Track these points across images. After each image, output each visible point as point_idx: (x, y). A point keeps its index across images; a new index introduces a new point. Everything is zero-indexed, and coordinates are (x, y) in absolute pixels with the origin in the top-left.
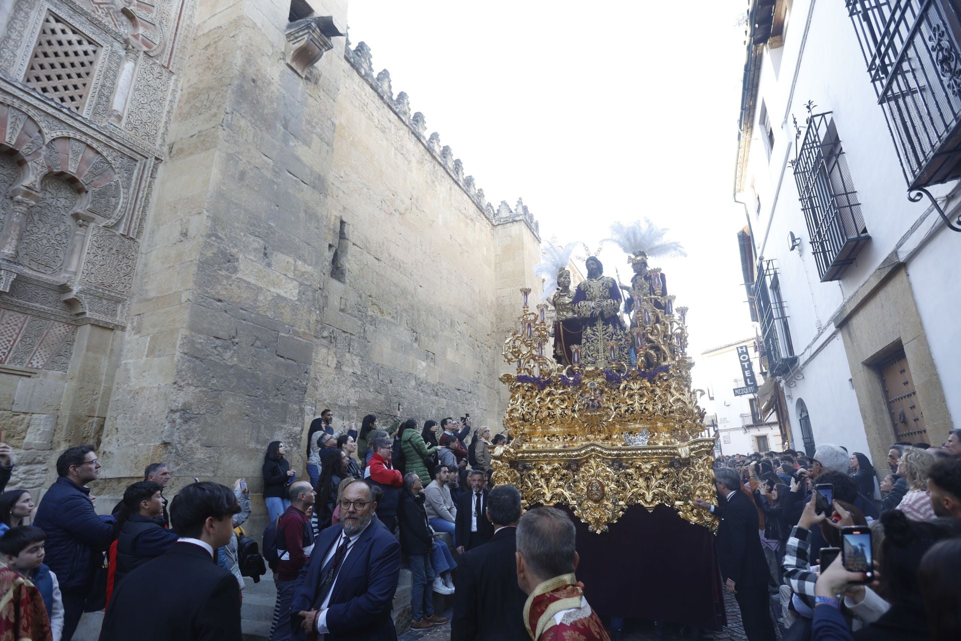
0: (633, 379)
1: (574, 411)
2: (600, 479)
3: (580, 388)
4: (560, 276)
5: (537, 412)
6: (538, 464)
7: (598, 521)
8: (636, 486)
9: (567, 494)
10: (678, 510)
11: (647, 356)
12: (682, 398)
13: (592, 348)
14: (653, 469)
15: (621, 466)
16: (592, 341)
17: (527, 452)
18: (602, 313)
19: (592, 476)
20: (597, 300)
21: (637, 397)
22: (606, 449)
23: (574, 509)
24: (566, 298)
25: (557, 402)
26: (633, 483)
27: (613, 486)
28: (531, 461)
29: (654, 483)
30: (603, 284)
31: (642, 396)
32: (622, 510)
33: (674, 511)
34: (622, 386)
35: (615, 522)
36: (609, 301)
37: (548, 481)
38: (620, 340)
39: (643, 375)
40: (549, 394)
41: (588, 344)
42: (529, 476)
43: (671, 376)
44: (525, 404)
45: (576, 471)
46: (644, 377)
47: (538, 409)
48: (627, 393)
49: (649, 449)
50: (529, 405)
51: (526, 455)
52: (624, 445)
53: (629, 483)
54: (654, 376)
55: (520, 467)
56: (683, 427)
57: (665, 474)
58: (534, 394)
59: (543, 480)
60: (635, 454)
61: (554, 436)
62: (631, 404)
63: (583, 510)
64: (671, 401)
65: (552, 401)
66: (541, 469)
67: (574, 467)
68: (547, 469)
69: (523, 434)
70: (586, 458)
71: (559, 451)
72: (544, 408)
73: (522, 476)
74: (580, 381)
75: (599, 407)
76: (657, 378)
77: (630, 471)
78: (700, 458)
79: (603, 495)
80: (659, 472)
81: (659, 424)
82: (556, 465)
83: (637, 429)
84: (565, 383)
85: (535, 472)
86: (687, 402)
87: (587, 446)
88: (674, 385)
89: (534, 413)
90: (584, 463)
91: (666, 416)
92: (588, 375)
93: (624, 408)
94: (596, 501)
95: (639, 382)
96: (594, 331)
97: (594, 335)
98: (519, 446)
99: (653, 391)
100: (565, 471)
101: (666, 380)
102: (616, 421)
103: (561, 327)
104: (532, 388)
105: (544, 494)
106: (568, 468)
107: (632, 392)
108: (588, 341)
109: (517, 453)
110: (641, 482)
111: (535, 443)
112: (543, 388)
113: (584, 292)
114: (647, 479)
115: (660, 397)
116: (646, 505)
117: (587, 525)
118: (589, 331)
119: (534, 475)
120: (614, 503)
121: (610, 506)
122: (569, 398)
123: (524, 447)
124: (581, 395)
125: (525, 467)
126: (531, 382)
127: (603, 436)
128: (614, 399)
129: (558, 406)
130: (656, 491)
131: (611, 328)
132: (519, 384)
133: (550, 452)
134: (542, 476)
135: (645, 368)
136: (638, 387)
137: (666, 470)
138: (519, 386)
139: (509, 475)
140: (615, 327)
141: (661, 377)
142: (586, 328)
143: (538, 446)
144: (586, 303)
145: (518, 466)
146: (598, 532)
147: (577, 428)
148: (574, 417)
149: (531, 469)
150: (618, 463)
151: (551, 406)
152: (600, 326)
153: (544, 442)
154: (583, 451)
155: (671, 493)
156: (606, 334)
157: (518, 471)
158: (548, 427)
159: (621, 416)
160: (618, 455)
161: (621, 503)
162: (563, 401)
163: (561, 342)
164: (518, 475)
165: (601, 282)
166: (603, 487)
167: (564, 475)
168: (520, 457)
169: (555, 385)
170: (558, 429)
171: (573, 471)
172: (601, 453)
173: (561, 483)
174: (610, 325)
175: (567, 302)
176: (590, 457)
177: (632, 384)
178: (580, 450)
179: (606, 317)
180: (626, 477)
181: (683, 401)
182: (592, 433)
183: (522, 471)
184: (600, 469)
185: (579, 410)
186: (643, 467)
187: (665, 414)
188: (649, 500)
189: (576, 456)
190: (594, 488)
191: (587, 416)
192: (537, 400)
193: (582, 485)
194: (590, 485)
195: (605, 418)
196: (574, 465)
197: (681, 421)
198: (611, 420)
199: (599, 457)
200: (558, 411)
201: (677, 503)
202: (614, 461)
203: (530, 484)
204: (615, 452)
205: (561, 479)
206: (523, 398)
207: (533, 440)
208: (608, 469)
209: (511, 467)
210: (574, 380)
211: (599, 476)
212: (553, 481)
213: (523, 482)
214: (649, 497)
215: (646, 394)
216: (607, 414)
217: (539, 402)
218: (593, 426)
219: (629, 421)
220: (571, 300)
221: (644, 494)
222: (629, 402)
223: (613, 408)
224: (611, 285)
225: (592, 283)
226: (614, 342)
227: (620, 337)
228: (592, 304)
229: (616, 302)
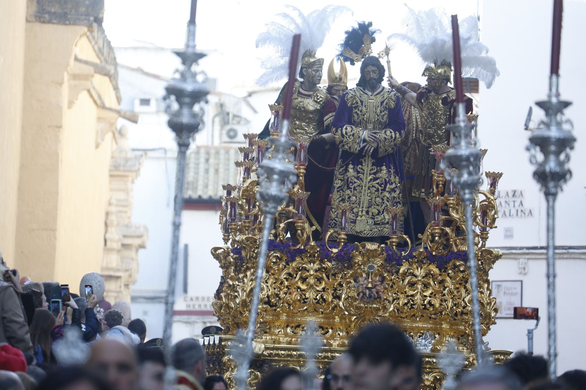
0: (417, 262)
5: (285, 293)
13: (354, 198)
14: (435, 382)
20: (372, 126)
21: (420, 287)
25: (312, 281)
28: (280, 361)
30: (382, 103)
31: (426, 286)
34: (402, 270)
39: (432, 259)
40: (300, 268)
46: (433, 262)
47: (286, 289)
48: (407, 280)
49: (433, 357)
51: (275, 352)
54: (447, 262)
58: (281, 267)
61: (300, 327)
62: (412, 296)
64: (466, 299)
65: (304, 279)
69: (263, 322)
72: (293, 288)
75: (378, 298)
76: (450, 266)
81: (445, 326)
91: (456, 317)
92: (368, 254)
93: (403, 300)
95: (425, 266)
96: (358, 172)
97: (358, 178)
99: (442, 282)
101: (463, 271)
102: (393, 316)
104: (280, 258)
107: (414, 279)
112: (293, 259)
113: (351, 109)
115: (451, 292)
118: (351, 171)
128: (392, 287)
129: (312, 286)
131: (384, 173)
136: (423, 272)
141: (455, 266)
142: (345, 165)
143: (282, 339)
144: (355, 129)
148: (337, 306)
151: (302, 286)
152: (368, 166)
156: (375, 179)
162: (319, 280)
165: (379, 99)
169: (310, 256)
174: (384, 168)
177: (414, 268)
179: (380, 155)
192: (283, 276)
195: (380, 313)
198: (386, 314)
200: (312, 294)
210: (339, 254)
216: (383, 306)
217: (287, 279)
218: (364, 320)
219: (406, 317)
222: (410, 292)
223: (391, 299)
224: (392, 105)
225: (364, 97)
226: (387, 194)
227: (394, 186)
228: (365, 134)
229: (398, 135)
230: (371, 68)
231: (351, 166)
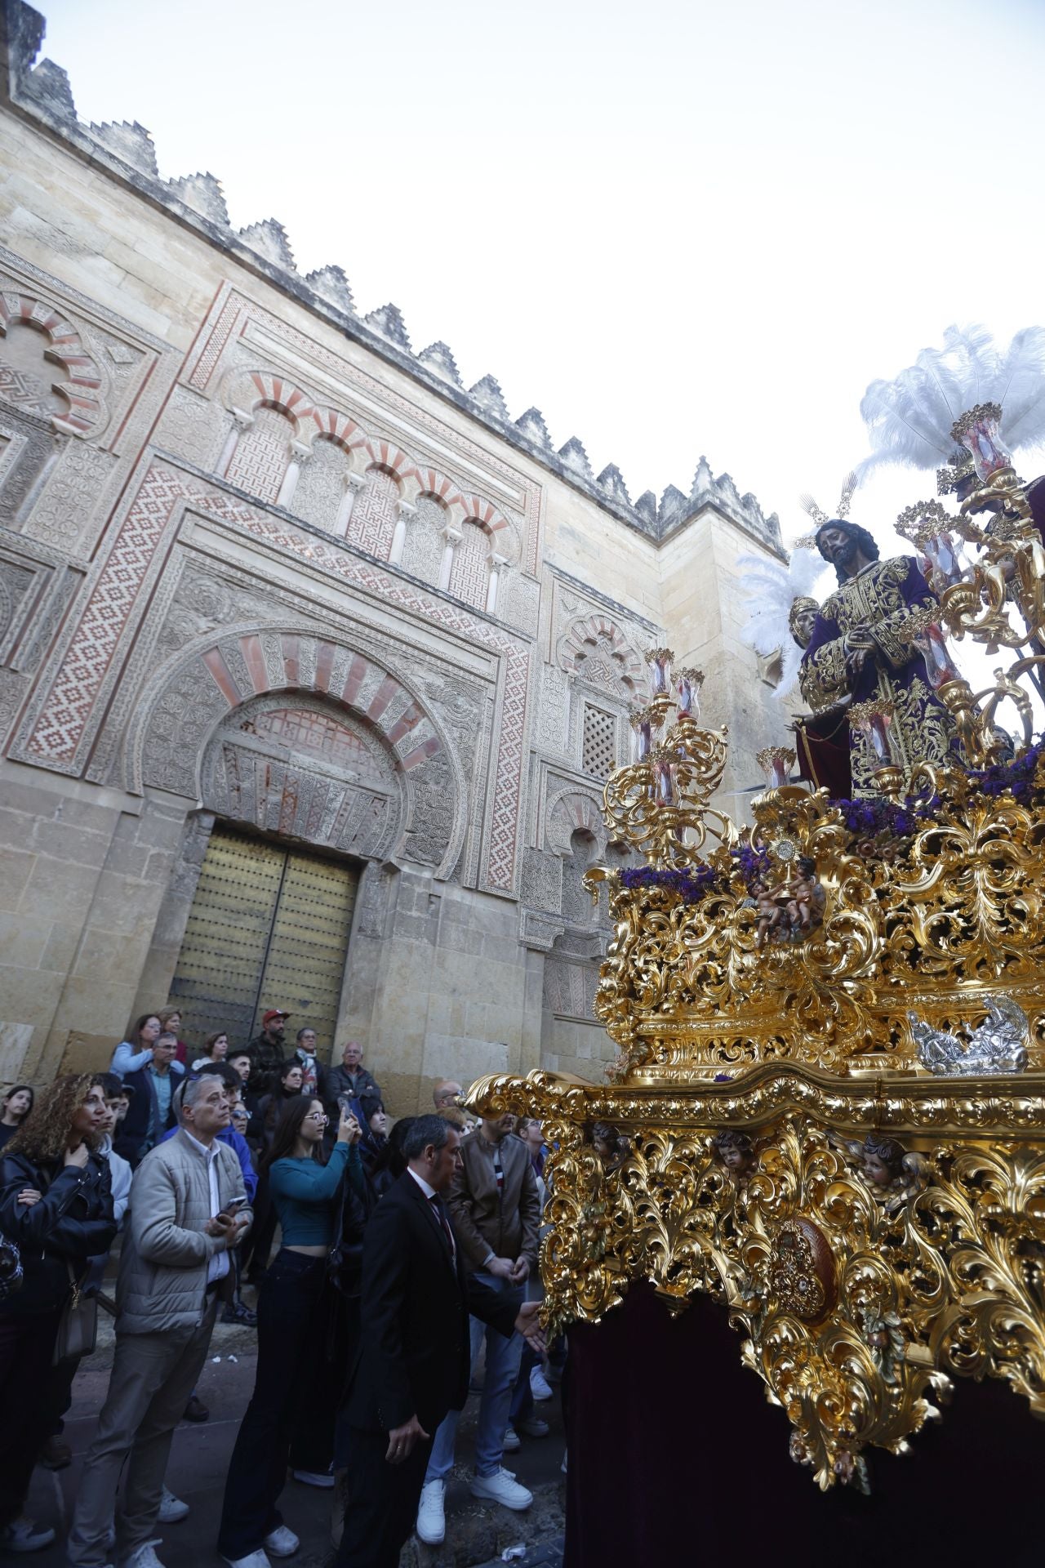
0: (956, 808)
2: (818, 1218)
5: (674, 970)
8: (978, 1277)
9: (721, 1261)
15: (899, 1167)
18: (879, 654)
19: (795, 1200)
21: (981, 876)
22: (829, 1090)
23: (742, 1332)
26: (963, 1255)
30: (875, 579)
31: (1000, 863)
32: (930, 1391)
34: (922, 841)
35: (899, 1443)
36: (896, 614)
37: (668, 1201)
40: (713, 912)
42: (625, 1177)
44: (637, 949)
46: (998, 792)
47: (674, 962)
48: (940, 865)
50: (650, 950)
58: (673, 915)
59: (656, 1194)
62: (958, 906)
63: (773, 1348)
65: (719, 932)
66: (655, 1153)
68: (668, 1157)
69: (641, 1037)
70: (774, 1125)
75: (809, 925)
82: (691, 1144)
85: (638, 1165)
87: (765, 1076)
89: (663, 974)
90: (767, 1143)
93: (924, 920)
94: (808, 1319)
95: (984, 815)
102: (901, 973)
103: (807, 740)
104: (666, 901)
107: (959, 858)
112: (696, 896)
117: (785, 1424)
119: (636, 1176)
120: (885, 1350)
121: (867, 1354)
126: (659, 883)
128: (879, 890)
129: (730, 944)
131: (917, 690)
132: (628, 893)
134: (654, 1183)
138: (625, 900)
139: (582, 1167)
144: (833, 644)
146: (824, 1475)
150: (882, 1151)
151: (715, 949)
152: (887, 694)
156: (906, 710)
160: (876, 1117)
161: (921, 1352)
165: (870, 575)
167: (713, 1186)
172: (815, 1104)
173: (707, 1214)
174: (916, 681)
176: (781, 1120)
178: (747, 1088)
179: (896, 661)
180: (931, 1222)
182: (812, 1026)
184: (821, 1175)
185: (762, 947)
186: (1001, 1180)
189: (736, 1113)
190: (792, 1257)
192: (679, 935)
193: (761, 1234)
194: (786, 1240)
195: (842, 969)
198: (867, 972)
199: (812, 1122)
202: (864, 1141)
205: (706, 1200)
211: (809, 1203)
212: (684, 1203)
215: (1015, 853)
219: (959, 971)
222: (951, 897)
223: (871, 926)
224: (902, 574)
226: (928, 723)
228: (847, 639)
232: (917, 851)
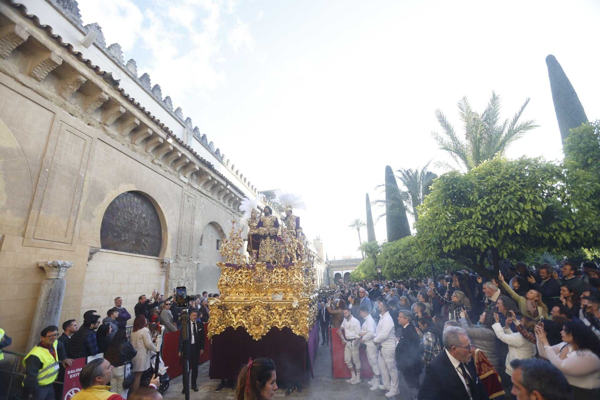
0: (279, 268)
1: (251, 282)
2: (259, 315)
3: (255, 271)
4: (252, 213)
5: (234, 282)
6: (232, 307)
7: (257, 335)
8: (275, 318)
9: (244, 322)
10: (292, 329)
11: (286, 257)
12: (298, 279)
13: (263, 250)
14: (284, 311)
15: (269, 309)
16: (264, 247)
17: (227, 302)
18: (269, 234)
19: (256, 313)
20: (268, 227)
21: (280, 276)
22: (263, 302)
23: (247, 329)
24: (255, 223)
25: (244, 277)
26: (274, 317)
27: (265, 318)
28: (229, 306)
29: (283, 316)
30: (271, 220)
31: (282, 276)
32: (269, 329)
33: (290, 330)
34: (274, 270)
35: (265, 335)
36: (273, 228)
37: (236, 315)
38: (277, 247)
39: (284, 266)
40: (241, 273)
41: (262, 248)
42: (227, 313)
43: (295, 268)
44: (228, 278)
45: (250, 311)
46: (284, 267)
47: (234, 280)
48: (275, 275)
49: (283, 302)
50: (230, 278)
51: (226, 303)
52: (273, 299)
53: (272, 317)
54: (288, 267)
55: (223, 309)
56: (298, 291)
57: (288, 313)
58: (233, 272)
59: (233, 315)
60: (276, 304)
61: (241, 293)
63: (251, 330)
64: (294, 279)
65: (241, 276)
66: (233, 309)
67: (248, 309)
68: (236, 310)
69: (226, 292)
70: (255, 305)
71: (242, 302)
72: (237, 279)
73: (223, 313)
74: (255, 268)
75: (262, 281)
76: (289, 268)
77: (274, 311)
78: (303, 306)
79: (261, 322)
80: (285, 312)
81: (289, 290)
82: (240, 308)
83: (279, 291)
84: (248, 268)
85: (230, 311)
86: (301, 281)
87: (255, 300)
88: (296, 271)
89: (232, 283)
90: (253, 307)
91: (291, 286)
92: (258, 265)
93: (273, 281)
94: (257, 325)
95: (282, 269)
96: (265, 242)
97: (265, 243)
98: (223, 298)
99: (287, 274)
100: (244, 311)
101: (293, 270)
102: (270, 287)
103: (251, 238)
104: (232, 270)
105: (233, 322)
106: (245, 309)
107: (278, 274)
108: (262, 246)
109: (222, 302)
110: (278, 317)
111: (232, 296)
112: (238, 269)
113: (262, 222)
114: (280, 315)
115: (290, 277)
116: (278, 327)
117: (252, 336)
118: (263, 241)
119: (229, 313)
120: (265, 327)
121: (263, 327)
122: (249, 275)
123: (227, 298)
124: (254, 275)
125: (225, 309)
126: (232, 267)
127: (263, 294)
128: (269, 277)
129: (244, 279)
130: (284, 320)
131: (273, 241)
132: (226, 267)
133: (238, 302)
134: (233, 313)
135: (285, 263)
136: (281, 271)
137: (289, 311)
138: (226, 269)
139: (217, 312)
140: (275, 240)
141: (291, 268)
142: (261, 240)
143: (233, 298)
144: (263, 228)
145: (222, 308)
146: (257, 340)
147: (252, 290)
148: (250, 285)
149: (228, 310)
150: (268, 308)
151: (241, 279)
152: (268, 240)
153: (236, 296)
154: (253, 302)
155: (290, 322)
156: (270, 243)
157: (222, 310)
158: (238, 289)
159: (272, 285)
160: (268, 304)
161: (268, 326)
162: (246, 276)
163: (250, 245)
164: (222, 312)
165: (270, 218)
166: (261, 318)
167: (243, 313)
168: (223, 304)
169: (243, 268)
170: (244, 290)
171: (248, 311)
172: (261, 303)
173: (242, 317)
174: (273, 240)
175: (255, 225)
176: (256, 305)
177: (278, 270)
178: (252, 301)
179: (271, 236)
180: (271, 314)
181: (298, 280)
182: (258, 293)
183: (224, 310)
184: (260, 310)
185: (253, 282)
186: (279, 309)
187: (291, 285)
188: (280, 325)
189: (250, 304)
190: (256, 319)
191: (256, 285)
193: (251, 318)
194: (255, 318)
195: (264, 286)
196: (248, 308)
197: (297, 289)
198: (267, 287)
199: (260, 305)
200: (244, 281)
201: (292, 326)
202: (266, 307)
203: (227, 317)
204: (267, 303)
205: (242, 315)
206: (228, 274)
207: (231, 295)
208: (264, 310)
209: (219, 308)
210: (252, 267)
211: (258, 314)
212: (238, 315)
213: (224, 316)
214: (280, 323)
215: (284, 275)
216: (265, 284)
217: (235, 276)
218: (259, 290)
219: (276, 287)
220: (257, 225)
221: (278, 322)
222: (277, 279)
223: (268, 281)
224: (275, 221)
225: (266, 218)
226: (274, 248)
227: (277, 245)
228: (265, 229)
229: (276, 229)
230: (266, 209)
231: (263, 240)
232: (273, 272)
